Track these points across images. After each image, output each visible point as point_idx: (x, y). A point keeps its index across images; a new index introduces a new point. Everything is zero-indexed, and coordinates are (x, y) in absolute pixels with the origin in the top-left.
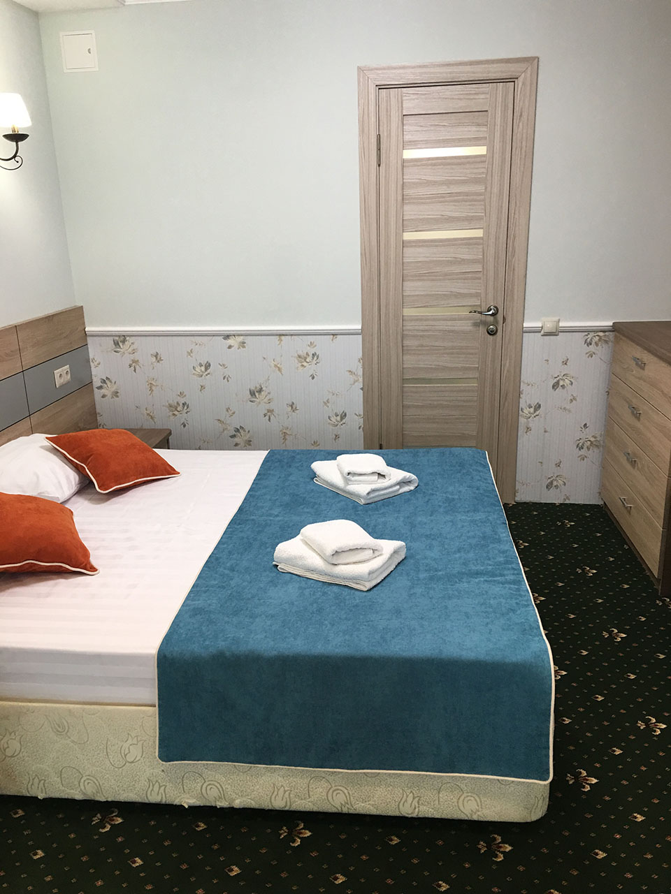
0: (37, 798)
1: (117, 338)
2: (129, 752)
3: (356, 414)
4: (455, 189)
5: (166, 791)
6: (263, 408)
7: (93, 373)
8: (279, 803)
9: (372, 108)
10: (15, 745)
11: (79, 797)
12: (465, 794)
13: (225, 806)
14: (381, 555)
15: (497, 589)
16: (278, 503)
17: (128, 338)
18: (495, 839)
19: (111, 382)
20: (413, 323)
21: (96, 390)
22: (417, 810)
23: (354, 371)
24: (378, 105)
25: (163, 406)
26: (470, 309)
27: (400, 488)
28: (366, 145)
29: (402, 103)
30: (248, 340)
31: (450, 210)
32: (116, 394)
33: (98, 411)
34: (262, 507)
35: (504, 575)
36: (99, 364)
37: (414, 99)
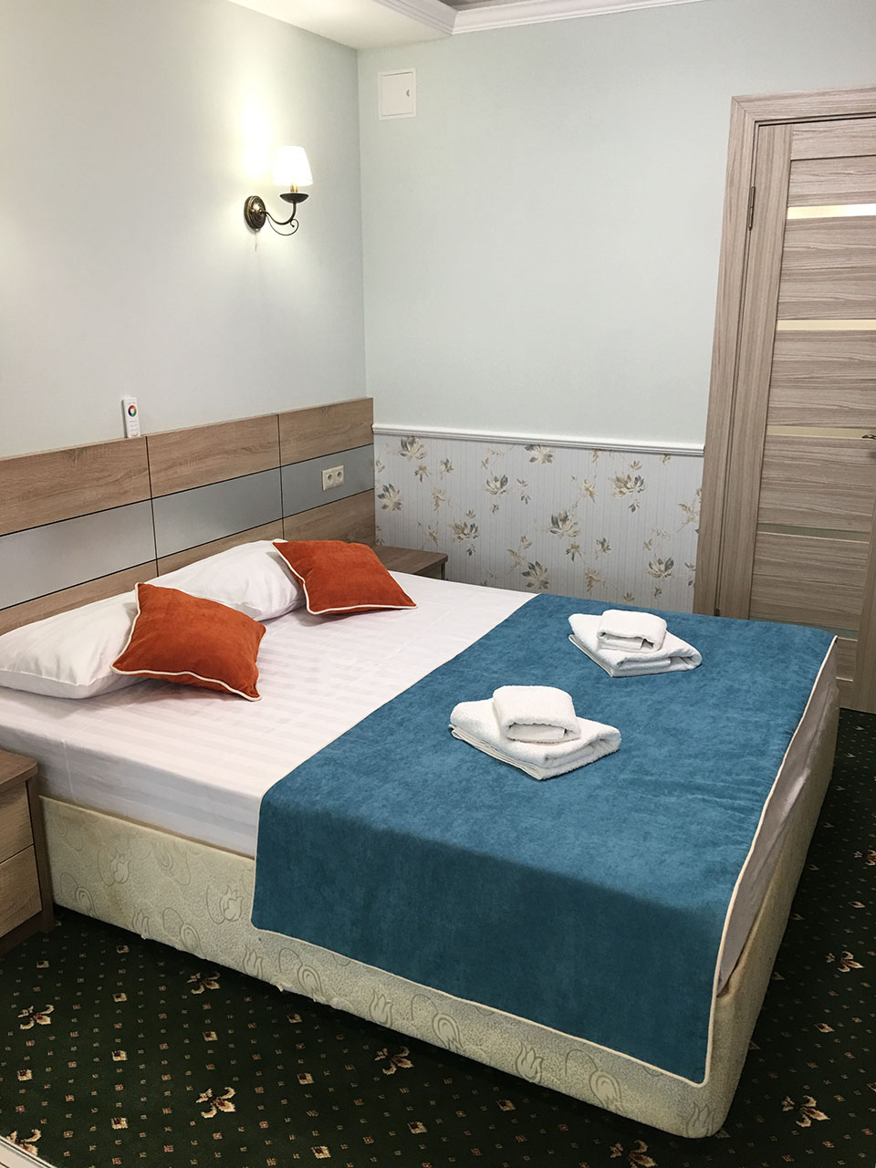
0: (140, 936)
1: (405, 439)
2: (228, 908)
3: (686, 564)
4: (856, 262)
5: (263, 964)
6: (566, 543)
7: (376, 479)
8: (378, 1016)
9: (747, 151)
10: (123, 871)
11: (179, 947)
12: (599, 1073)
13: (322, 1002)
14: (577, 739)
15: (713, 814)
16: (505, 658)
17: (417, 440)
18: (639, 1146)
19: (394, 490)
20: (779, 447)
21: (377, 498)
22: (539, 1075)
23: (689, 505)
24: (755, 147)
25: (449, 526)
26: (866, 432)
27: (671, 664)
28: (734, 201)
29: (790, 144)
30: (557, 453)
31: (849, 292)
32: (398, 505)
33: (377, 523)
34: (484, 659)
35: (735, 798)
36: (383, 468)
37: (807, 139)
